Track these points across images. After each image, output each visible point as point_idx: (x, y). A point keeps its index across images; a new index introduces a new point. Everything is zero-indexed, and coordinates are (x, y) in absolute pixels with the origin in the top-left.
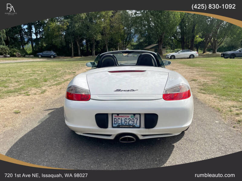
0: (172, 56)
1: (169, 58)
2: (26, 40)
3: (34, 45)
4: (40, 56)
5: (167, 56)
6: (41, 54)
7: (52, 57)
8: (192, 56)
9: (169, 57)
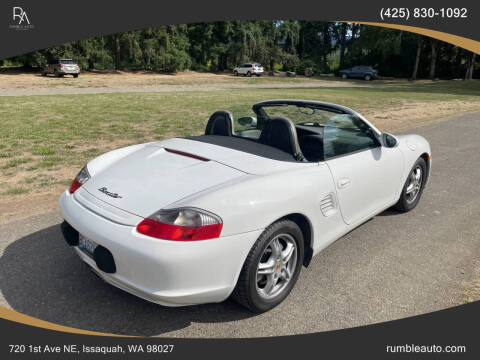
2: (334, 42)
3: (346, 51)
4: (344, 76)
6: (347, 71)
7: (368, 78)
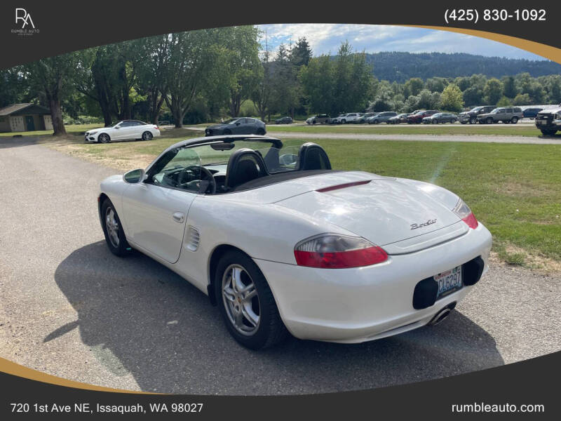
0: (102, 135)
1: (96, 140)
5: (89, 136)
8: (147, 136)
9: (96, 137)
